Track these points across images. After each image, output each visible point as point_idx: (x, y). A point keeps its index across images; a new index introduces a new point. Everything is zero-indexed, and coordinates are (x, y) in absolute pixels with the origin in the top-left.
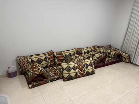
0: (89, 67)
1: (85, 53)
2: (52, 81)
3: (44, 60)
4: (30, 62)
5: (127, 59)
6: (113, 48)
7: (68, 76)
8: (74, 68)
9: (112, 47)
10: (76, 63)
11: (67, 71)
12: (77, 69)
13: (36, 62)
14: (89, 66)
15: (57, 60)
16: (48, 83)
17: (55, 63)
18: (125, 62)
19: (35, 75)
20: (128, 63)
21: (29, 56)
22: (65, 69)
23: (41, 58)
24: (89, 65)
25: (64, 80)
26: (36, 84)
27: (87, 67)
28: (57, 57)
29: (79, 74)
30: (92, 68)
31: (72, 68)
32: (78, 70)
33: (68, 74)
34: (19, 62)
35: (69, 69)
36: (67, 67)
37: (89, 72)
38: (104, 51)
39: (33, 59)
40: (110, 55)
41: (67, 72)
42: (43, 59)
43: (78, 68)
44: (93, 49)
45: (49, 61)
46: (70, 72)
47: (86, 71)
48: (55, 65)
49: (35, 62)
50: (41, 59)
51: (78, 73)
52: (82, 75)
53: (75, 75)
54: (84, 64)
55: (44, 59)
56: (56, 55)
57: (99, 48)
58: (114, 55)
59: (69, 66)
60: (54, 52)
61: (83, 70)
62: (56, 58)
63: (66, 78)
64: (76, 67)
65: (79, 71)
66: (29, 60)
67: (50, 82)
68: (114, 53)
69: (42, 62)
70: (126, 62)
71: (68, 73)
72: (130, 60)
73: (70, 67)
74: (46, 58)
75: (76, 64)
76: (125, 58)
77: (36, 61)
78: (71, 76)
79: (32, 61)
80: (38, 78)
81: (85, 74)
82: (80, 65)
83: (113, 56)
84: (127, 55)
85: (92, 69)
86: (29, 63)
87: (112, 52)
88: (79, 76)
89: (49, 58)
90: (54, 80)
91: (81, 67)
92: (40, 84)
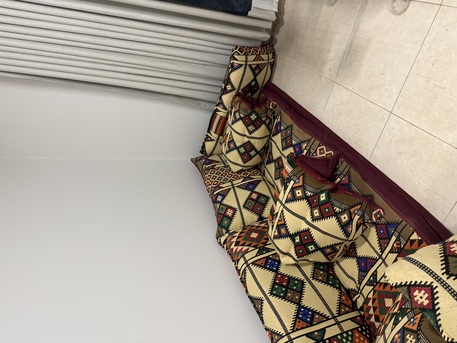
1: (305, 316)
5: (258, 58)
18: (272, 72)
20: (274, 54)
38: (238, 182)
58: (256, 125)
84: (241, 59)
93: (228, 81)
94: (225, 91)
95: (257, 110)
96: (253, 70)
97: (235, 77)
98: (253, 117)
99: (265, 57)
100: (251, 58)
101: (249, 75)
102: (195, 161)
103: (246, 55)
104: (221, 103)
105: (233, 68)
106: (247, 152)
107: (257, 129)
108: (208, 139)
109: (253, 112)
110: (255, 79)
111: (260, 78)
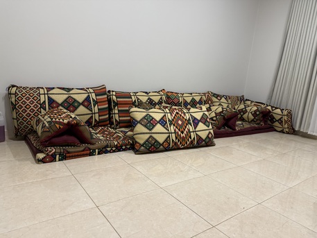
0: (201, 126)
1: (186, 104)
2: (103, 151)
3: (82, 104)
4: (45, 101)
5: (286, 122)
6: (249, 103)
7: (147, 141)
8: (163, 122)
9: (247, 100)
10: (168, 111)
11: (145, 126)
12: (170, 125)
13: (62, 105)
14: (200, 124)
15: (116, 112)
16: (91, 154)
17: (110, 118)
18: (280, 132)
19: (58, 126)
20: (288, 133)
21: (42, 88)
22: (139, 122)
23: (75, 97)
24: (199, 121)
25: (137, 152)
26: (58, 151)
27: (196, 125)
28: (117, 104)
29: (176, 138)
30: (207, 128)
31: (159, 122)
32: (172, 129)
33: (148, 136)
34: (13, 100)
35: (149, 123)
36: (144, 118)
37: (199, 138)
38: (230, 106)
39: (53, 97)
40: (245, 116)
41: (146, 130)
42: (81, 101)
43: (174, 125)
44: (204, 98)
45: (97, 110)
46: (153, 131)
47: (192, 134)
48: (111, 123)
49: (58, 105)
50: (75, 100)
51: (174, 135)
52: (184, 143)
53: (166, 140)
54: (187, 116)
55: (83, 102)
56: (114, 97)
57: (219, 98)
58: (255, 114)
59: (150, 116)
60: (109, 91)
61: (186, 129)
62: (114, 107)
63: (143, 145)
64: (169, 120)
65: (175, 130)
66: (42, 97)
67: (99, 154)
68: (255, 108)
69: (76, 108)
70: (282, 132)
71: (148, 131)
72: (292, 126)
73: (153, 118)
74: (88, 99)
75: (169, 115)
76: (280, 121)
77: (60, 102)
78: (156, 141)
79: (51, 101)
80: (65, 137)
81: (192, 142)
82: (179, 119)
83: (251, 117)
84: (285, 112)
85: (208, 131)
86: (42, 106)
87: (248, 109)
88: (176, 143)
89: (96, 102)
90: (109, 149)
91: (180, 122)
92: (69, 153)
93: (276, 108)
94: (272, 107)
95: (261, 115)
96: (280, 119)
97: (278, 111)
98: (258, 113)
99: (286, 126)
100: (286, 118)
101: (278, 117)
102: (243, 96)
103: (287, 115)
104: (267, 106)
105: (282, 110)
106: (243, 111)
107: (253, 115)
108: (252, 102)
109: (260, 113)
110: (276, 121)
111: (277, 124)
